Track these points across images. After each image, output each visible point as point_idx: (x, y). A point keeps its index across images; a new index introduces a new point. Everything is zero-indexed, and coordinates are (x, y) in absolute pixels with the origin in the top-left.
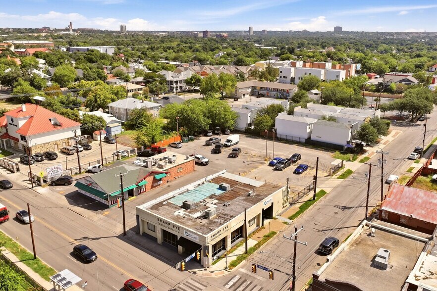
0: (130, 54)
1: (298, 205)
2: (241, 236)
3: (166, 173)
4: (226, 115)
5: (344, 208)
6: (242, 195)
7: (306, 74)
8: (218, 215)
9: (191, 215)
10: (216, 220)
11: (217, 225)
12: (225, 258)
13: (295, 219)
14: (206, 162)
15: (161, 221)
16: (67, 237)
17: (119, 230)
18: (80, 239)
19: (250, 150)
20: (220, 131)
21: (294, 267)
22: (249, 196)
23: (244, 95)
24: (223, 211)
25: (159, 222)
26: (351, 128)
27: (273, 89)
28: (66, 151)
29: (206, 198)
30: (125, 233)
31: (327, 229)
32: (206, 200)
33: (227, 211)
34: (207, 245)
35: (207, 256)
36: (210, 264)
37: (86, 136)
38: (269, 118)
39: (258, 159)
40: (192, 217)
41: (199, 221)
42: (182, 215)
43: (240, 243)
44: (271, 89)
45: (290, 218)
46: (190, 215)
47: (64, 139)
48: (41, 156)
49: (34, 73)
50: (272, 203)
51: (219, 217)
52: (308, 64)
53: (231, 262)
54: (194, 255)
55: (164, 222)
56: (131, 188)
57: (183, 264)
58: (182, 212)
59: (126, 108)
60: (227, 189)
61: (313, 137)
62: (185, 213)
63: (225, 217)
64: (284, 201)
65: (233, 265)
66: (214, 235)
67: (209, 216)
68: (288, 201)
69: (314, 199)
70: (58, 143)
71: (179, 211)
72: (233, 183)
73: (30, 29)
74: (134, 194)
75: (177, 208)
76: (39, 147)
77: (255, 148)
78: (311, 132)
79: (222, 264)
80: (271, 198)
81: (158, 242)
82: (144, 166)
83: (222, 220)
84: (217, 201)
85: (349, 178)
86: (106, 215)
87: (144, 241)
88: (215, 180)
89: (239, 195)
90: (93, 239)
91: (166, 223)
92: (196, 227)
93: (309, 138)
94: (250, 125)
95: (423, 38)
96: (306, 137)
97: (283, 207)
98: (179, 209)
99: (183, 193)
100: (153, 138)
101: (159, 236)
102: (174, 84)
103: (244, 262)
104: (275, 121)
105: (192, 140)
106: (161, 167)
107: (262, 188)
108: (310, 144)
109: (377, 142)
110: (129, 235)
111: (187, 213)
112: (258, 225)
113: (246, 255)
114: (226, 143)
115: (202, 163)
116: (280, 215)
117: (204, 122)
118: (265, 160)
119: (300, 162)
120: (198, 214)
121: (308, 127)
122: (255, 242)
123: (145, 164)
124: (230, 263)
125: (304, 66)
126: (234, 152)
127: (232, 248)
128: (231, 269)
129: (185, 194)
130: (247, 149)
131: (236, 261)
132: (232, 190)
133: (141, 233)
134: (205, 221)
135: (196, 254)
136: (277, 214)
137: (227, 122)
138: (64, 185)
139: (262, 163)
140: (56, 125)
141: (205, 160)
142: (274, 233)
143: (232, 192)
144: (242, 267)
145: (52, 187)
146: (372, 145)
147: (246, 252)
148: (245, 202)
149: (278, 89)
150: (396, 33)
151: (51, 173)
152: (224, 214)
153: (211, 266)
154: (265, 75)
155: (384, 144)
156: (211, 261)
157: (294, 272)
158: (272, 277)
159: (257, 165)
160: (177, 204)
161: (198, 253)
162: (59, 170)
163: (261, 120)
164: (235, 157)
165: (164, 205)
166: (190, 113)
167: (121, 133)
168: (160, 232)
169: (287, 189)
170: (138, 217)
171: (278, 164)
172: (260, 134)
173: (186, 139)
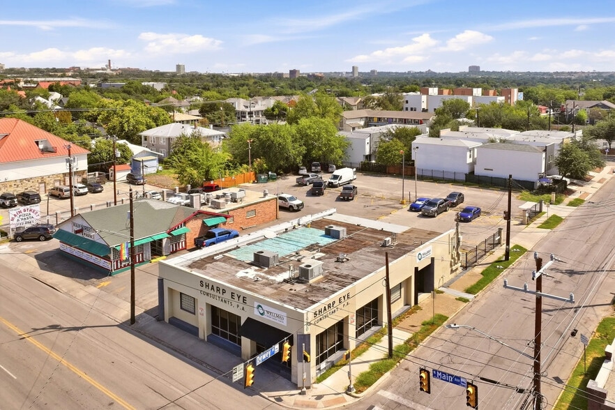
0: (187, 90)
1: (478, 270)
2: (376, 323)
3: (226, 218)
4: (329, 140)
5: (571, 273)
6: (370, 246)
8: (326, 277)
9: (271, 278)
10: (322, 285)
11: (326, 294)
12: (346, 368)
13: (480, 293)
14: (298, 206)
15: (207, 286)
16: (12, 327)
17: (124, 313)
18: (43, 329)
19: (373, 191)
20: (319, 168)
21: (537, 367)
22: (384, 246)
23: (354, 129)
24: (336, 270)
25: (204, 289)
26: (545, 151)
27: (398, 120)
28: (57, 193)
29: (301, 250)
30: (133, 319)
31: (551, 308)
32: (301, 253)
33: (344, 269)
34: (306, 333)
35: (306, 359)
36: (312, 381)
37: (97, 173)
38: (400, 144)
39: (389, 203)
40: (272, 280)
41: (287, 287)
42: (252, 277)
43: (374, 338)
44: (394, 120)
45: (469, 291)
46: (268, 276)
47: (57, 175)
48: (11, 199)
49: (38, 101)
50: (433, 259)
51: (328, 279)
52: (446, 92)
53: (357, 375)
54: (276, 348)
55: (212, 288)
56: (156, 238)
57: (250, 369)
58: (252, 273)
59: (168, 136)
60: (341, 236)
61: (479, 171)
62: (259, 273)
63: (340, 279)
64: (452, 258)
65: (364, 382)
66: (320, 311)
67: (307, 278)
68: (459, 259)
69: (507, 258)
70: (47, 180)
71: (247, 270)
72: (351, 228)
73: (54, 69)
74: (164, 253)
75: (242, 265)
76: (11, 186)
77: (382, 189)
78: (474, 163)
79: (339, 380)
80: (430, 248)
81: (201, 335)
82: (186, 205)
83: (335, 285)
84: (323, 254)
85: (560, 227)
86: (102, 289)
87: (171, 334)
88: (316, 224)
89: (365, 246)
90: (70, 329)
91: (218, 290)
92: (281, 297)
93: (472, 172)
94: (368, 157)
95: (594, 78)
96: (467, 170)
97: (452, 271)
98: (245, 268)
99: (256, 242)
100: (207, 172)
101: (202, 321)
102: (247, 117)
103: (387, 375)
104: (410, 149)
105: (274, 179)
106: (217, 206)
107: (408, 234)
108: (476, 183)
109: (588, 180)
110: (141, 323)
111: (263, 274)
112: (407, 303)
113: (391, 361)
114: (332, 181)
115: (291, 206)
116: (447, 286)
117: (295, 151)
118: (402, 203)
119: (463, 205)
120: (286, 275)
121: (468, 153)
122: (407, 336)
123: (189, 201)
124: (357, 378)
125: (440, 92)
126: (347, 191)
127: (357, 347)
128: (361, 391)
129: (258, 243)
130: (367, 189)
131: (369, 373)
132: (350, 238)
133: (167, 320)
134: (299, 288)
135: (281, 348)
136: (441, 284)
137: (332, 151)
138: (38, 240)
139: (398, 208)
140: (46, 151)
141: (297, 202)
142: (442, 318)
143: (351, 240)
144: (386, 387)
145: (16, 243)
146: (580, 184)
147: (390, 354)
148: (377, 256)
149: (405, 119)
150: (555, 73)
151: (16, 219)
152: (338, 276)
153: (315, 385)
154: (384, 104)
155: (599, 182)
156: (313, 372)
157: (537, 382)
158: (473, 400)
159: (389, 210)
160: (242, 259)
161: (287, 345)
162: (32, 214)
163: (388, 147)
164: (348, 200)
165: (216, 261)
166: (271, 135)
167: (157, 172)
168: (205, 312)
169: (458, 235)
170: (161, 282)
171: (426, 207)
172: (387, 171)
173: (263, 177)
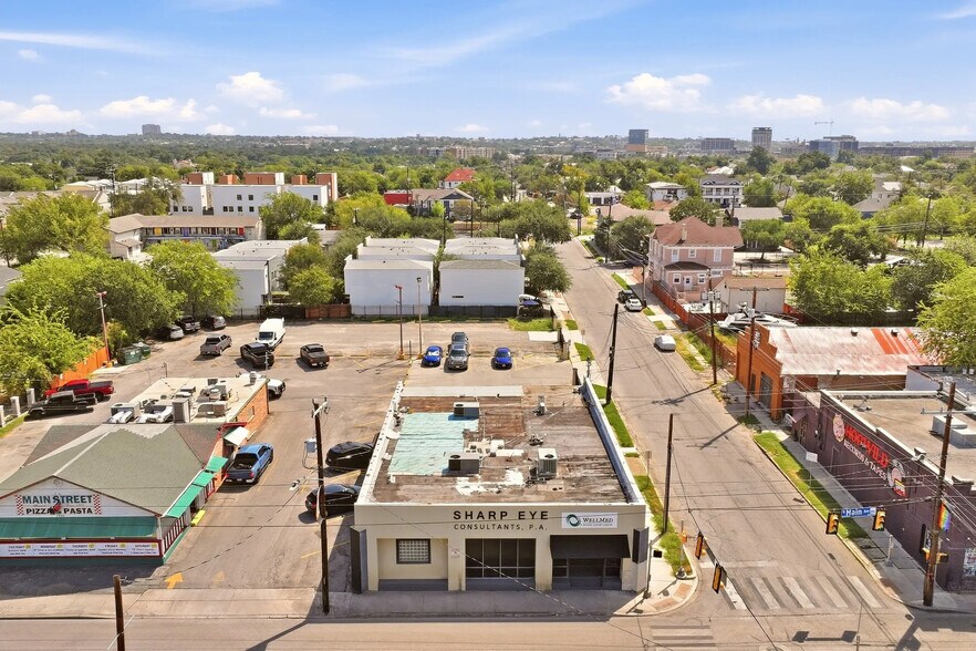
3: (242, 426)
5: (672, 402)
6: (525, 417)
7: (239, 197)
9: (506, 483)
13: (635, 444)
14: (280, 388)
15: (469, 515)
20: (197, 324)
22: (541, 414)
23: (130, 249)
25: (462, 520)
26: (522, 266)
27: (200, 231)
32: (474, 446)
39: (383, 361)
41: (543, 488)
42: (483, 490)
44: (193, 231)
45: (625, 445)
46: (499, 483)
55: (480, 516)
56: (202, 483)
62: (480, 482)
67: (554, 471)
69: (608, 401)
71: (461, 485)
74: (199, 505)
81: (454, 585)
87: (406, 601)
91: (492, 515)
94: (266, 297)
98: (453, 481)
99: (390, 448)
101: (457, 565)
111: (488, 483)
114: (266, 341)
118: (402, 359)
120: (519, 477)
125: (224, 181)
126: (317, 354)
128: (689, 572)
129: (399, 448)
133: (374, 586)
134: (559, 485)
165: (398, 485)
168: (462, 552)
172: (307, 316)
173: (133, 353)
